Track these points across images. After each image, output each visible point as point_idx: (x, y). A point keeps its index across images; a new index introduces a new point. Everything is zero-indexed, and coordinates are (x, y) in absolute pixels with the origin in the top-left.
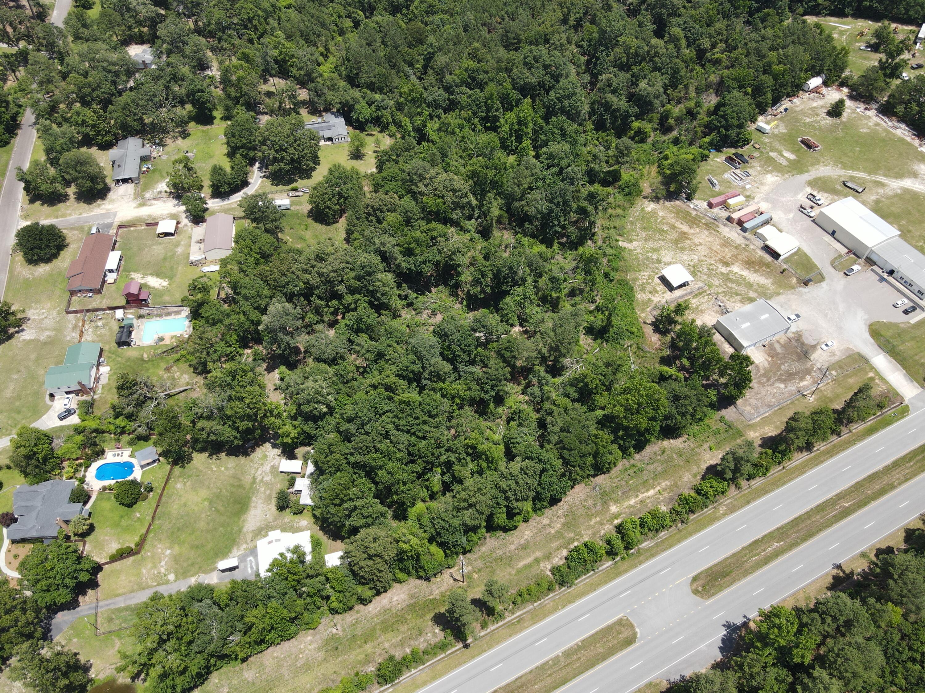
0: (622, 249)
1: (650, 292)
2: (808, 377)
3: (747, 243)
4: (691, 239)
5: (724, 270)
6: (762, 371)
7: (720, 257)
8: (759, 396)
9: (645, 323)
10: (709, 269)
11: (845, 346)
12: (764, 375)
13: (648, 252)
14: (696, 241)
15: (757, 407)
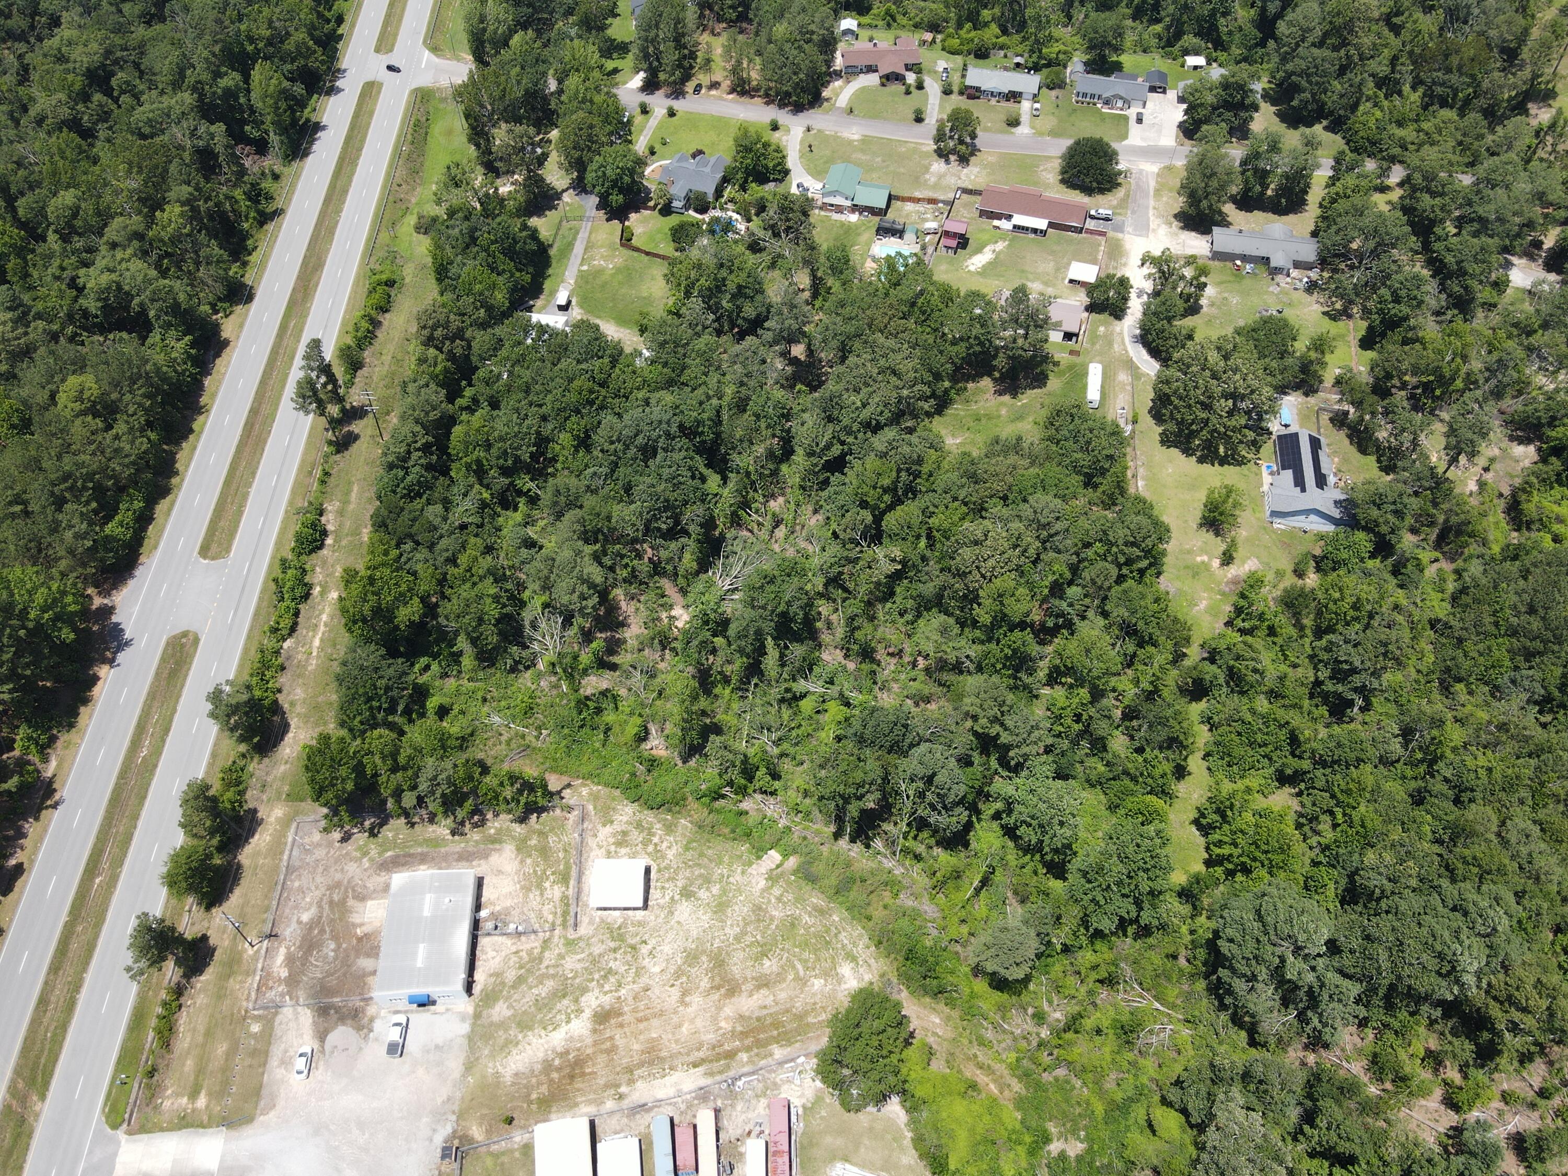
0: (760, 851)
1: (625, 833)
2: (284, 973)
3: (626, 1103)
4: (708, 993)
5: (592, 1001)
6: (351, 902)
7: (628, 1018)
8: (320, 869)
9: (569, 786)
10: (610, 971)
11: (281, 1103)
12: (343, 902)
13: (724, 891)
14: (696, 1000)
15: (307, 851)
